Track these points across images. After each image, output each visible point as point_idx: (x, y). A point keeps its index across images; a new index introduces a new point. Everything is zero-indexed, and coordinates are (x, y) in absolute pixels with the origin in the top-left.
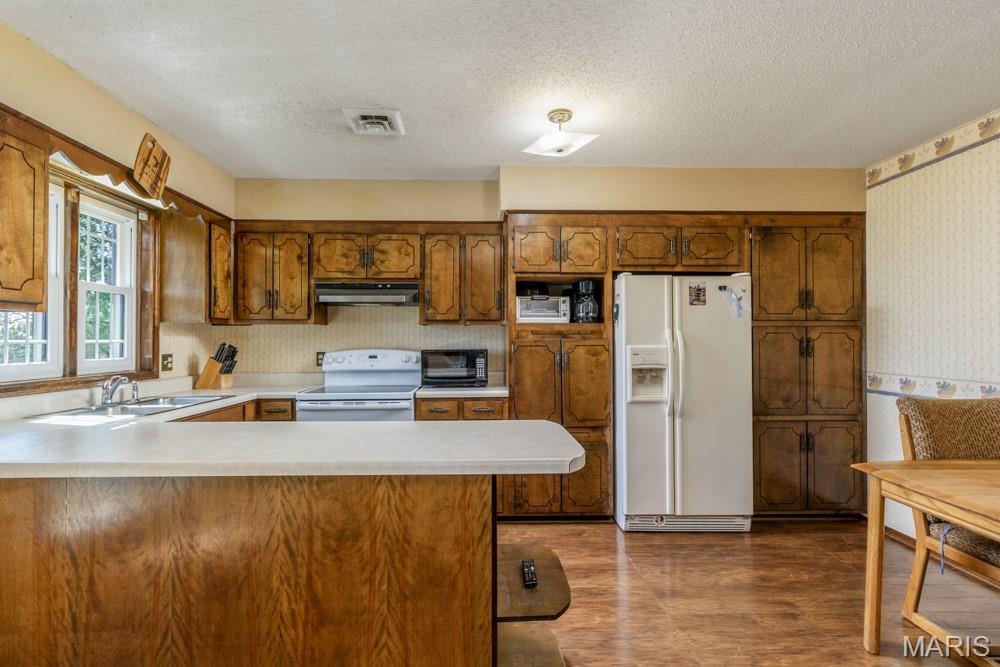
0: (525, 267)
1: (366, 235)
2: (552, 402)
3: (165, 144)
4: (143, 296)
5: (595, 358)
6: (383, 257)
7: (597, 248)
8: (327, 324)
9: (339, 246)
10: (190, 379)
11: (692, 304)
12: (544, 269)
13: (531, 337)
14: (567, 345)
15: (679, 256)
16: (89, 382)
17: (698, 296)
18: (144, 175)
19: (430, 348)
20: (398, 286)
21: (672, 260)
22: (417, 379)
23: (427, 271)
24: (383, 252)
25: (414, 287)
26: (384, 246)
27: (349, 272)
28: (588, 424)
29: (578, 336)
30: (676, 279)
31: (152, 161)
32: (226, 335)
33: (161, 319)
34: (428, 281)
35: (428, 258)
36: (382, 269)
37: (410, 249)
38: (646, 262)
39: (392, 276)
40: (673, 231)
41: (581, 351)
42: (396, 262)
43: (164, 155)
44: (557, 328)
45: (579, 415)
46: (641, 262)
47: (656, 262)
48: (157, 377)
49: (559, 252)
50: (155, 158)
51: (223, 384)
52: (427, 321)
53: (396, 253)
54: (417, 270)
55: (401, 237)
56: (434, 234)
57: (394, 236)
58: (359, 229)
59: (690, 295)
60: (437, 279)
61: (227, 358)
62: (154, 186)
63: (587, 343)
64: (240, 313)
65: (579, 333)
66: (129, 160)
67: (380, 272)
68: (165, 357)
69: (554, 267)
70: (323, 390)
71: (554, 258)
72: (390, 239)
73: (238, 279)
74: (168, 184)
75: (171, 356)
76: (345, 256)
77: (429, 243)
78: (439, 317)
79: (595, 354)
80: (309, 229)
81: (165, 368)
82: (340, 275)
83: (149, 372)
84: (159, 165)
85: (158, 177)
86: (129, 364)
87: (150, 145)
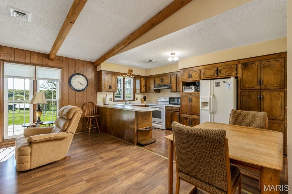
0: (183, 80)
1: (161, 77)
2: (188, 109)
4: (133, 89)
5: (197, 100)
6: (164, 80)
7: (198, 75)
8: (159, 92)
9: (158, 79)
10: (141, 102)
11: (216, 86)
12: (187, 80)
13: (184, 95)
14: (191, 97)
15: (217, 74)
16: (126, 101)
17: (218, 84)
19: (171, 97)
20: (166, 86)
21: (216, 75)
22: (168, 103)
23: (171, 82)
24: (164, 79)
25: (169, 85)
26: (164, 78)
27: (160, 83)
28: (196, 114)
29: (194, 95)
30: (212, 81)
32: (146, 95)
33: (136, 92)
34: (171, 84)
35: (171, 80)
36: (164, 82)
37: (168, 78)
38: (209, 77)
39: (166, 83)
40: (216, 68)
41: (194, 98)
42: (166, 81)
43: (132, 70)
44: (190, 93)
45: (194, 112)
46: (208, 77)
47: (212, 76)
48: (135, 101)
49: (190, 76)
51: (144, 103)
52: (171, 92)
53: (166, 79)
54: (169, 82)
55: (167, 76)
56: (172, 75)
57: (166, 76)
58: (161, 75)
59: (216, 84)
60: (173, 83)
61: (145, 98)
62: (130, 75)
63: (195, 96)
64: (146, 91)
65: (194, 94)
66: (127, 72)
67: (164, 83)
68: (136, 98)
69: (189, 80)
70: (158, 104)
71: (188, 78)
73: (146, 86)
74: (133, 74)
75: (138, 98)
76: (159, 80)
77: (171, 77)
78: (173, 91)
80: (154, 76)
81: (136, 100)
82: (158, 84)
83: (134, 100)
84: (131, 72)
85: (131, 74)
86: (132, 99)
87: (130, 70)
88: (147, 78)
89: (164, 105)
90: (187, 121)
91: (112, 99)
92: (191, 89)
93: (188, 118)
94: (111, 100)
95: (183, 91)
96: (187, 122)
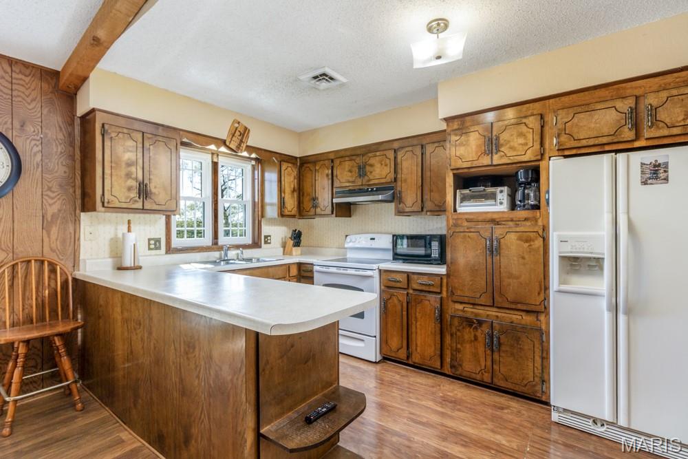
0: (460, 164)
1: (360, 156)
2: (484, 283)
3: (245, 123)
4: (254, 203)
5: (527, 244)
6: (371, 169)
7: (530, 136)
8: (350, 216)
9: (347, 165)
10: (282, 249)
11: (645, 183)
12: (476, 164)
13: (466, 224)
14: (499, 231)
15: (637, 127)
16: (221, 248)
18: (232, 142)
20: (380, 189)
21: (628, 134)
22: (390, 256)
23: (399, 176)
24: (371, 166)
25: (392, 188)
26: (372, 161)
27: (353, 182)
28: (519, 306)
29: (511, 223)
30: (621, 157)
31: (238, 133)
32: (301, 224)
33: (263, 216)
34: (399, 183)
35: (399, 166)
36: (371, 177)
37: (388, 161)
38: (591, 142)
39: (376, 181)
40: (630, 102)
41: (512, 237)
42: (380, 172)
43: (246, 128)
44: (489, 216)
45: (511, 297)
46: (584, 143)
47: (605, 140)
48: (260, 247)
49: (492, 144)
50: (240, 131)
51: (294, 253)
52: (400, 212)
53: (379, 165)
54: (392, 175)
55: (382, 153)
56: (402, 148)
57: (378, 154)
58: (359, 152)
59: (643, 172)
60: (405, 181)
61: (297, 238)
62: (239, 147)
63: (518, 229)
64: (302, 212)
65: (512, 220)
66: (223, 135)
67: (369, 180)
68: (266, 237)
69: (486, 160)
70: (345, 260)
71: (485, 153)
72: (376, 156)
73: (300, 191)
74: (249, 144)
75: (270, 236)
76: (350, 171)
77: (400, 155)
78: (407, 210)
79: (528, 240)
80: (332, 156)
81: (266, 242)
82: (348, 184)
83: (256, 244)
84: (242, 135)
85: (241, 141)
86: (248, 240)
87: (236, 125)
88: (304, 165)
89: (375, 266)
90: (479, 333)
91: (158, 241)
92: (492, 202)
93: (480, 323)
94: (159, 248)
95: (455, 210)
96: (476, 338)
